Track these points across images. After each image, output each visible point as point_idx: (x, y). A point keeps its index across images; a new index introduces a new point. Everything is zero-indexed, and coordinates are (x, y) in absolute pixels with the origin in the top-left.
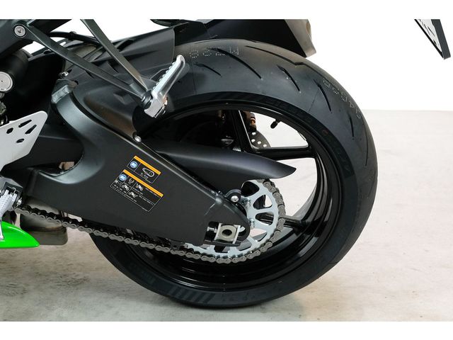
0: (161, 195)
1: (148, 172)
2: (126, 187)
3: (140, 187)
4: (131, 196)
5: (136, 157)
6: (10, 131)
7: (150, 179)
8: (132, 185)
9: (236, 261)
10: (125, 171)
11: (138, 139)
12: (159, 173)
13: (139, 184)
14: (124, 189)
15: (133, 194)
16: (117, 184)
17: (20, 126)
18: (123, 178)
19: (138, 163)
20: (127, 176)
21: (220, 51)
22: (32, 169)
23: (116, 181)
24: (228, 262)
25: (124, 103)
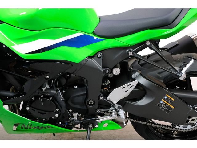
0: (173, 108)
1: (170, 100)
2: (162, 105)
3: (167, 105)
4: (163, 108)
5: (167, 95)
6: (124, 88)
7: (171, 102)
8: (164, 104)
9: (190, 130)
10: (162, 100)
11: (167, 89)
12: (174, 100)
13: (167, 104)
14: (161, 106)
15: (164, 108)
16: (159, 105)
17: (128, 86)
18: (161, 102)
19: (167, 97)
20: (163, 101)
21: (188, 57)
22: (126, 101)
23: (159, 104)
24: (187, 131)
25: (160, 77)
